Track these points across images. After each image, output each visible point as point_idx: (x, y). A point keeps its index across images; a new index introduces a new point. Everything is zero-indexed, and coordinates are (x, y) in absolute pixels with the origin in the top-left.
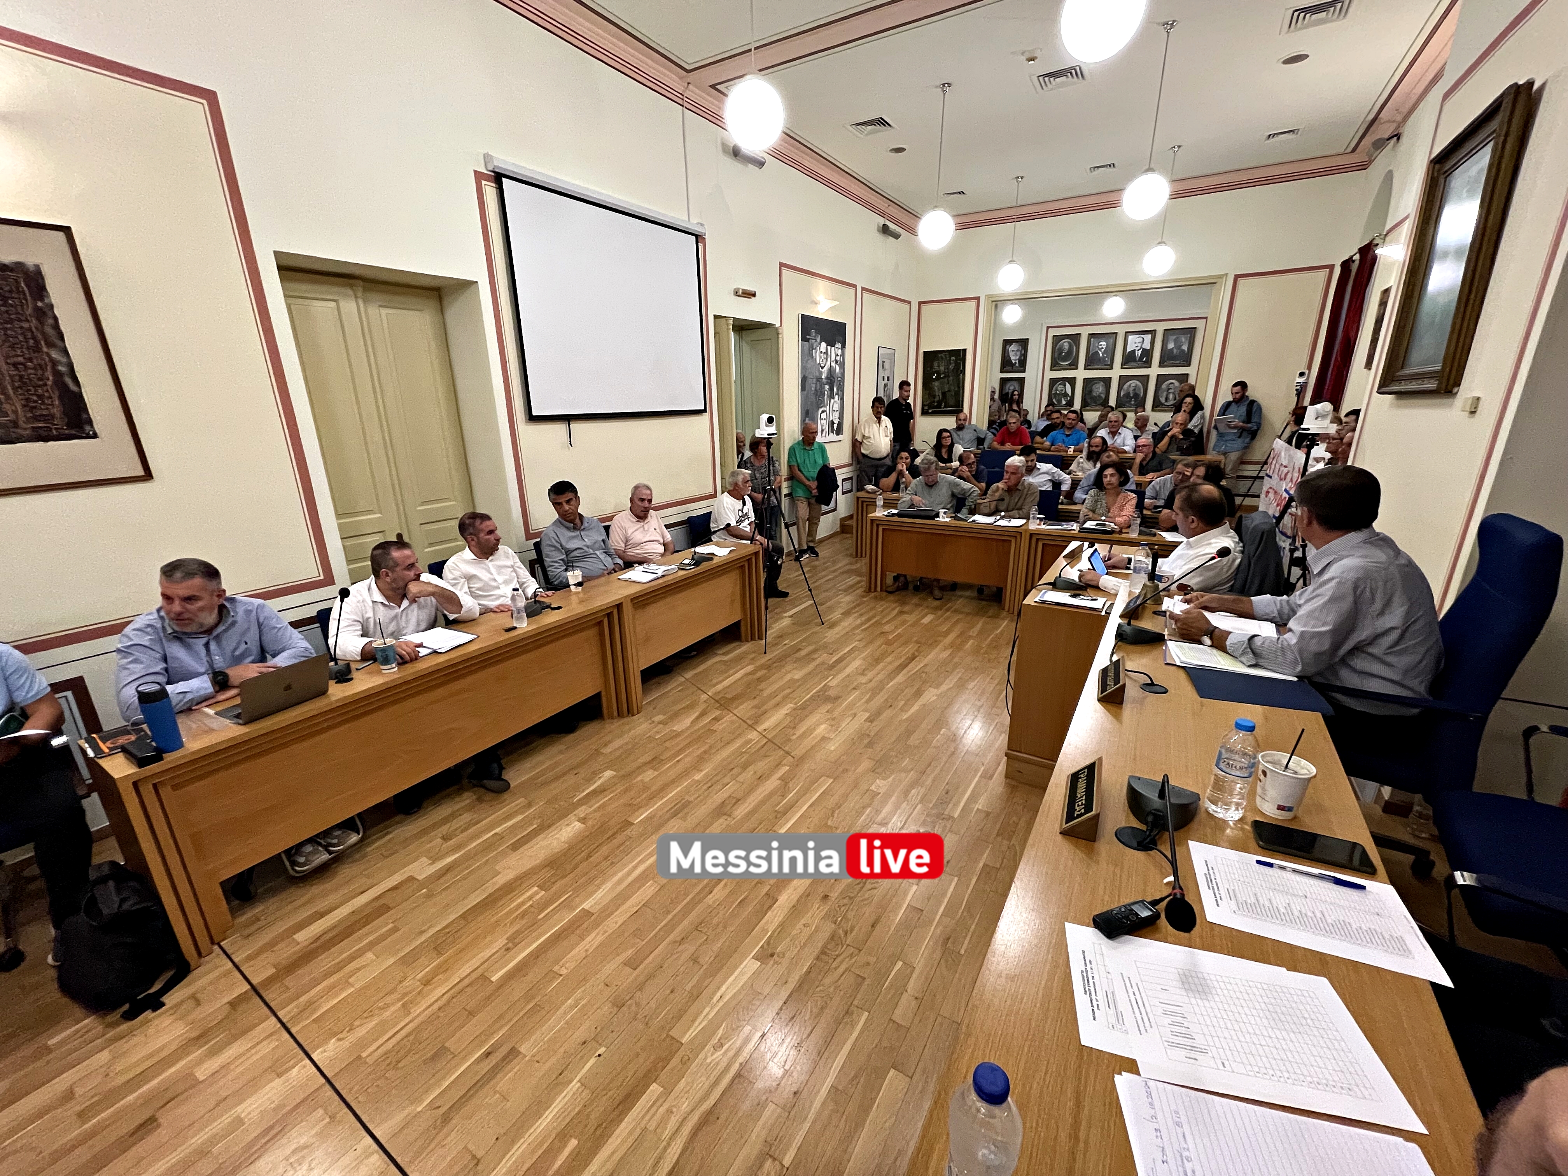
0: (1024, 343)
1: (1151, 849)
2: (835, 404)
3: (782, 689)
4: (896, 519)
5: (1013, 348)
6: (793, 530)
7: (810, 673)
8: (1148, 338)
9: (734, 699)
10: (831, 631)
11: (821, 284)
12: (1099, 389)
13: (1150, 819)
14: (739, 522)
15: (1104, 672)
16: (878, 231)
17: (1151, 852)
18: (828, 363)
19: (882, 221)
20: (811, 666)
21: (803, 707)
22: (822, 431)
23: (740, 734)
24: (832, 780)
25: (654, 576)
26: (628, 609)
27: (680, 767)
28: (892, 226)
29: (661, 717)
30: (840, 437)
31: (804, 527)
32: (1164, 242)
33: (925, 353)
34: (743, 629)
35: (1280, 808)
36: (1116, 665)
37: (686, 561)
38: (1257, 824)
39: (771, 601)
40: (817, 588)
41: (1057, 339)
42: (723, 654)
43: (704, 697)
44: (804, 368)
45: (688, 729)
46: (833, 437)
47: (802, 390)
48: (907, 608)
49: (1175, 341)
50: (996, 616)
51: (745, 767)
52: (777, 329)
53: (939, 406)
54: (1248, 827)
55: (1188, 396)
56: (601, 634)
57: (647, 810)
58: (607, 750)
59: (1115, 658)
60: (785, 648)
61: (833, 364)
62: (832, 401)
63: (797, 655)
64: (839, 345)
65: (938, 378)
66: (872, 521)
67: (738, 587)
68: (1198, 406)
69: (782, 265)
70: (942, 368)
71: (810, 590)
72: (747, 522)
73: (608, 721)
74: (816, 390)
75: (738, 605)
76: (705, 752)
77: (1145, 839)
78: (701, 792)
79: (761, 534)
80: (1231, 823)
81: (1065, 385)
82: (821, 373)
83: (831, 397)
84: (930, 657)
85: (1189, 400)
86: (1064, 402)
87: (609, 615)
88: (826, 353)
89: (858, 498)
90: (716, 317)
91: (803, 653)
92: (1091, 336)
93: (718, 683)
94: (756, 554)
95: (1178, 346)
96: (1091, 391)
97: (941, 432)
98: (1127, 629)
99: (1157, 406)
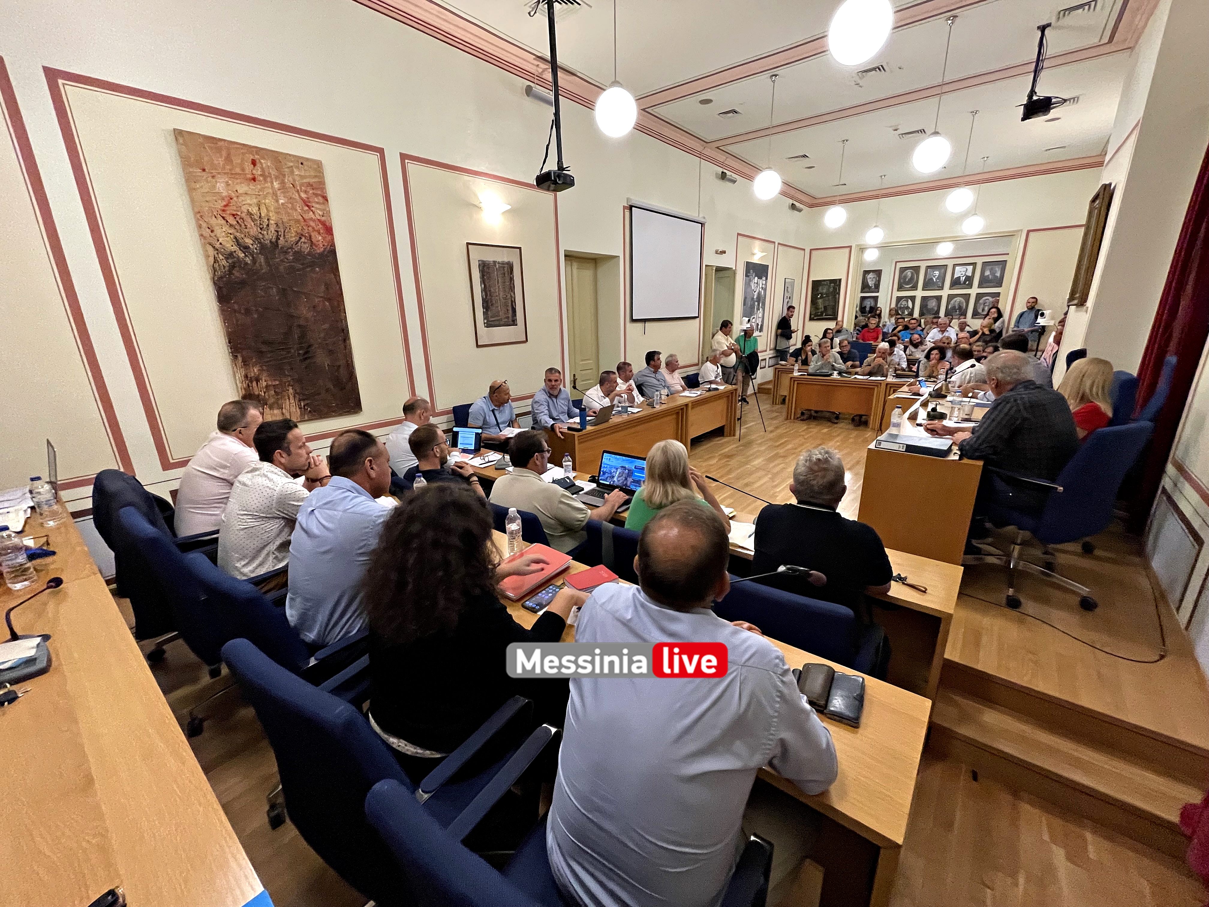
0: (878, 273)
2: (760, 313)
3: (755, 453)
5: (871, 276)
7: (767, 448)
8: (970, 268)
9: (733, 455)
11: (757, 243)
12: (932, 304)
16: (790, 208)
18: (758, 289)
19: (791, 201)
23: (742, 465)
25: (696, 395)
26: (690, 407)
28: (797, 204)
32: (977, 215)
33: (813, 281)
34: (725, 430)
41: (903, 270)
42: (717, 441)
43: (718, 454)
44: (746, 292)
46: (758, 333)
49: (991, 270)
50: (864, 430)
52: (734, 271)
53: (822, 315)
60: (748, 439)
61: (760, 290)
62: (759, 311)
63: (757, 442)
64: (764, 278)
65: (821, 298)
66: (791, 378)
67: (725, 407)
69: (738, 234)
70: (824, 291)
74: (751, 304)
81: (907, 301)
82: (754, 295)
83: (758, 309)
86: (906, 313)
87: (681, 409)
88: (757, 283)
89: (776, 369)
90: (707, 266)
91: (760, 441)
92: (928, 267)
93: (722, 450)
95: (993, 274)
96: (927, 305)
99: (975, 314)
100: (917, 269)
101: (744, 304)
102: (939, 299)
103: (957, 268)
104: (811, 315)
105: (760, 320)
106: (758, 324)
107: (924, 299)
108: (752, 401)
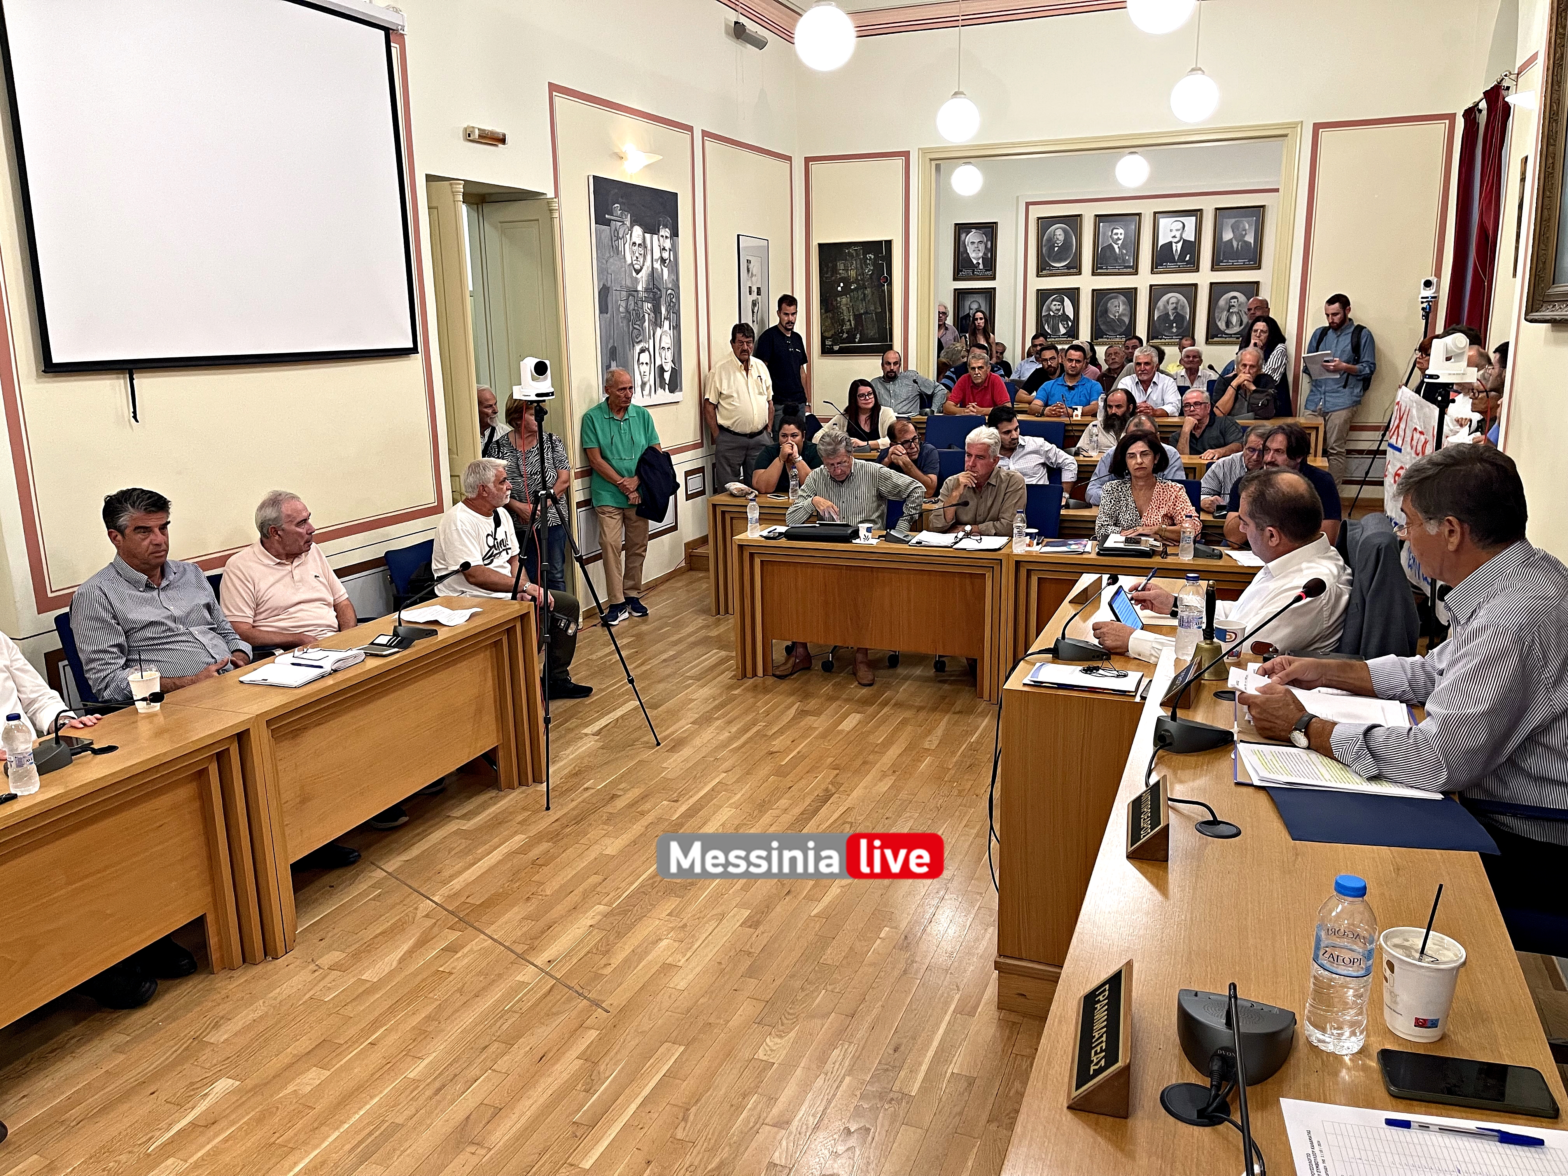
0: (989, 230)
1: (1220, 1122)
2: (664, 336)
3: (579, 878)
4: (783, 542)
5: (972, 238)
6: (596, 569)
7: (635, 842)
8: (1190, 222)
9: (488, 904)
10: (676, 756)
11: (628, 121)
12: (1118, 308)
13: (1216, 1066)
14: (489, 557)
15: (1136, 805)
16: (727, 33)
17: (1220, 1127)
18: (648, 263)
19: (732, 16)
20: (637, 828)
21: (624, 910)
22: (643, 384)
23: (500, 976)
24: (683, 1048)
25: (315, 673)
26: (260, 741)
27: (376, 1058)
28: (751, 26)
29: (335, 956)
30: (677, 396)
31: (618, 562)
32: (1200, 69)
33: (820, 245)
34: (502, 763)
35: (1420, 1023)
36: (1154, 790)
37: (383, 640)
38: (1385, 1055)
39: (557, 706)
40: (644, 676)
41: (1045, 223)
42: (463, 817)
43: (426, 906)
44: (602, 271)
45: (391, 974)
46: (663, 395)
47: (601, 312)
48: (813, 704)
49: (1234, 229)
50: (968, 711)
51: (509, 1042)
52: (549, 202)
53: (851, 339)
54: (1374, 1064)
55: (1258, 319)
56: (204, 797)
57: (308, 1153)
58: (218, 1037)
59: (1153, 780)
60: (586, 795)
61: (657, 265)
62: (659, 331)
63: (609, 809)
64: (666, 232)
65: (846, 291)
66: (741, 547)
67: (490, 683)
68: (1275, 336)
69: (553, 88)
70: (853, 273)
71: (631, 681)
72: (505, 557)
73: (223, 974)
74: (627, 311)
75: (489, 719)
76: (429, 1018)
77: (1209, 1105)
78: (421, 1101)
79: (533, 580)
80: (1347, 1059)
81: (1062, 302)
82: (635, 282)
83: (657, 323)
84: (855, 794)
85: (1260, 326)
86: (1063, 331)
87: (221, 757)
88: (643, 245)
89: (714, 506)
90: (430, 178)
91: (620, 803)
92: (1099, 218)
93: (452, 877)
94: (524, 618)
95: (1240, 237)
96: (1106, 311)
97: (856, 385)
98: (1171, 726)
99: (1213, 335)
100: (1073, 222)
101: (604, 308)
102: (1130, 295)
103: (1164, 222)
104: (823, 339)
105: (669, 355)
106: (662, 370)
107: (1099, 295)
108: (655, 606)
